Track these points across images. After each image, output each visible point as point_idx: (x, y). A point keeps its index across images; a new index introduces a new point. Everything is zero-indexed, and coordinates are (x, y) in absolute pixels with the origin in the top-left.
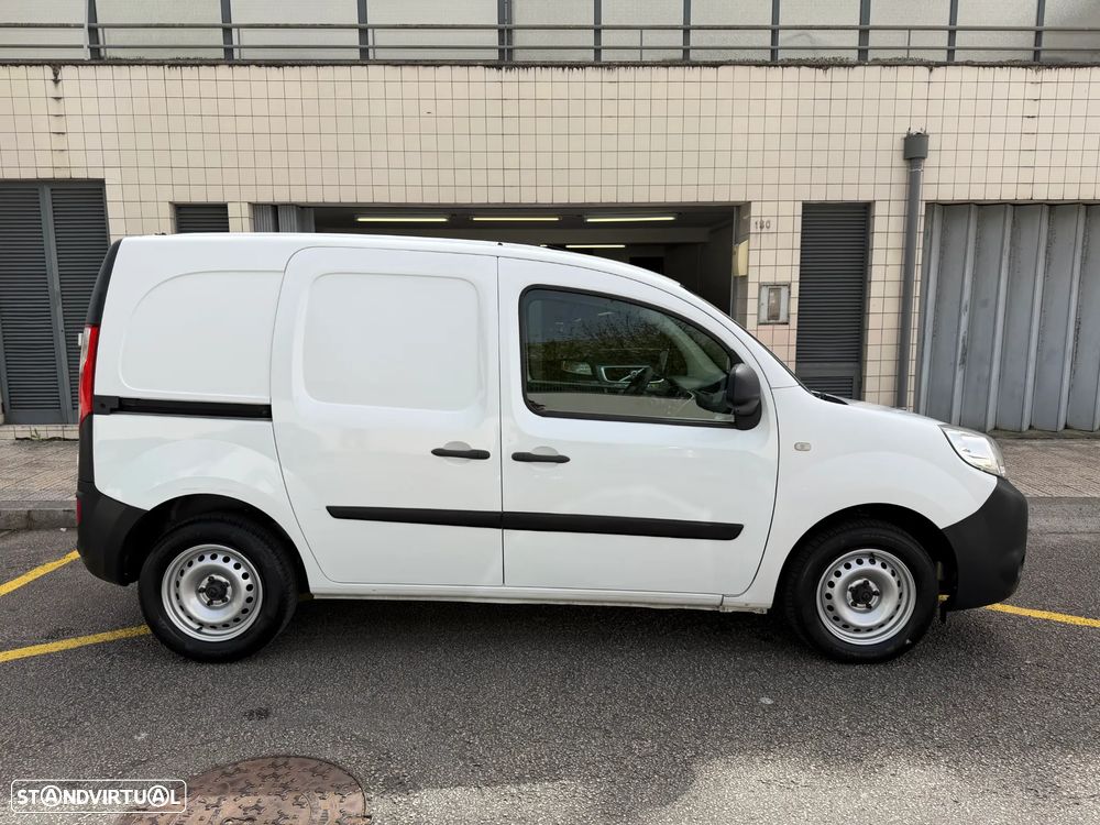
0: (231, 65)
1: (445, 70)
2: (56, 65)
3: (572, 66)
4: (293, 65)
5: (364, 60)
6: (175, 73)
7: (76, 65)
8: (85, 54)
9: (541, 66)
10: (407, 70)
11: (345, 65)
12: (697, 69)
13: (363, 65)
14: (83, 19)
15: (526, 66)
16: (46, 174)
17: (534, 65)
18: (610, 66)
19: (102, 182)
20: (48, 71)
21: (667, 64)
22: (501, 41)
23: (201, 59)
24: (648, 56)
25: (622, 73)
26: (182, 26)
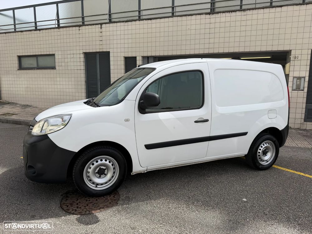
0: (139, 20)
1: (194, 16)
2: (101, 24)
3: (232, 11)
4: (154, 19)
5: (173, 16)
6: (126, 24)
7: (105, 24)
8: (108, 21)
9: (222, 12)
10: (183, 17)
11: (167, 18)
12: (274, 9)
13: (172, 17)
14: (108, 12)
15: (218, 13)
16: (98, 51)
17: (220, 12)
18: (244, 10)
19: (109, 52)
20: (100, 26)
21: (263, 8)
22: (211, 6)
23: (133, 20)
24: (258, 6)
25: (248, 12)
26: (129, 12)
